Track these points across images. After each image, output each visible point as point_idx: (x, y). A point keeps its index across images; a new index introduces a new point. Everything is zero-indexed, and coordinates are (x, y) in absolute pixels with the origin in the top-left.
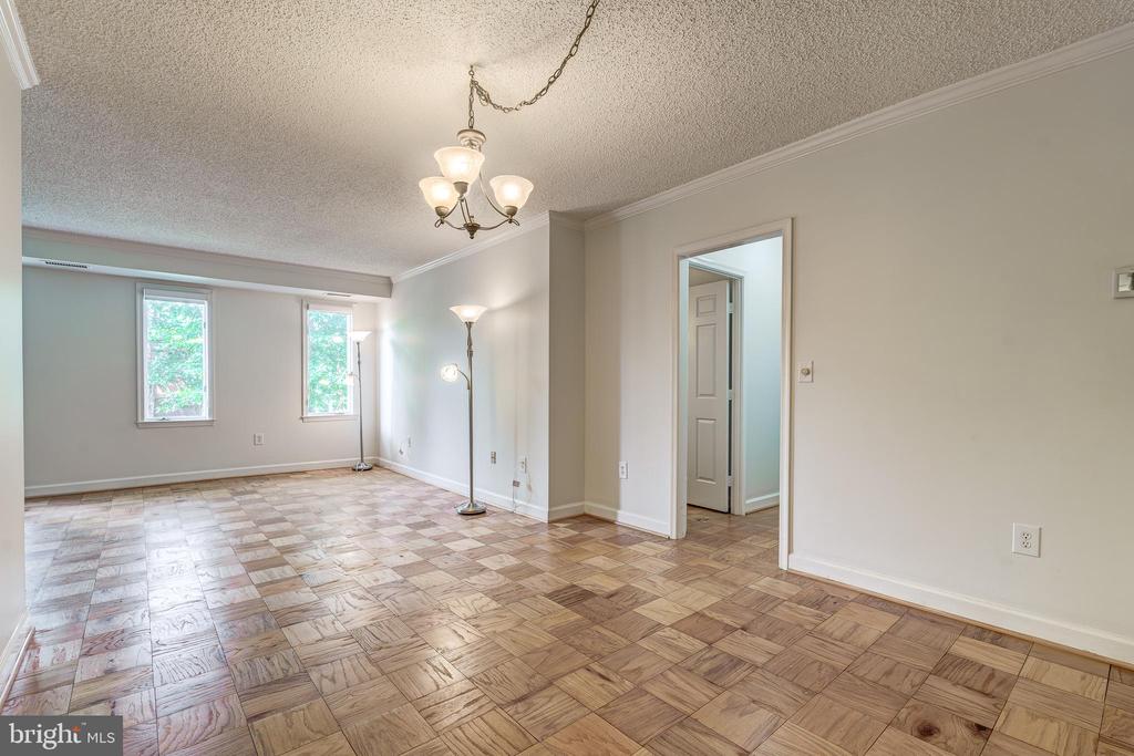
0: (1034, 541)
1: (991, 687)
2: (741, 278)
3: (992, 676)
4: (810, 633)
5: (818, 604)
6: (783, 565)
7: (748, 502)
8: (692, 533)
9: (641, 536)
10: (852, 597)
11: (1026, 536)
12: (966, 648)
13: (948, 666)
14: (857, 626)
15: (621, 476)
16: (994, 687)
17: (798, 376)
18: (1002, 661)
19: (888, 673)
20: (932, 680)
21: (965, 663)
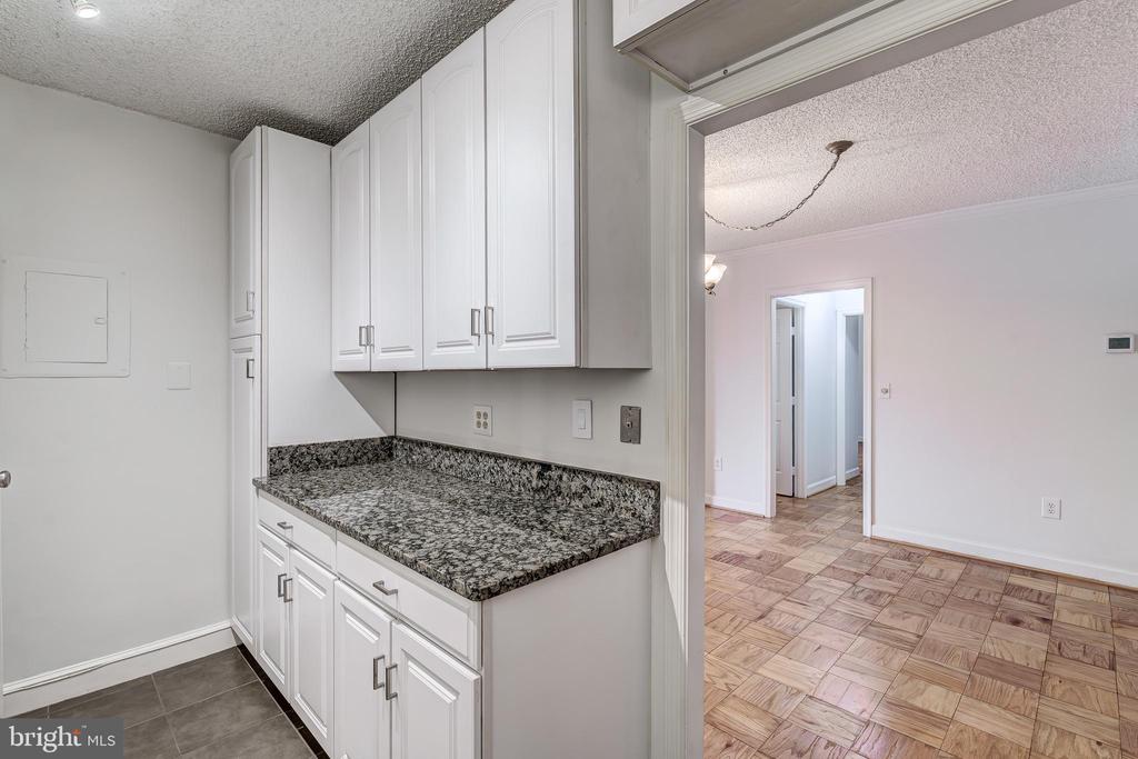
0: (1057, 509)
1: (1042, 600)
2: (803, 308)
3: (1040, 594)
4: (914, 575)
5: (908, 558)
6: (867, 532)
7: (810, 486)
8: (780, 512)
9: (740, 516)
10: (928, 553)
11: (1051, 506)
12: (1017, 580)
13: (1010, 590)
14: (942, 571)
15: (716, 468)
16: (1046, 600)
17: (879, 394)
18: (1045, 586)
19: (978, 595)
20: (1005, 597)
21: (1021, 588)
